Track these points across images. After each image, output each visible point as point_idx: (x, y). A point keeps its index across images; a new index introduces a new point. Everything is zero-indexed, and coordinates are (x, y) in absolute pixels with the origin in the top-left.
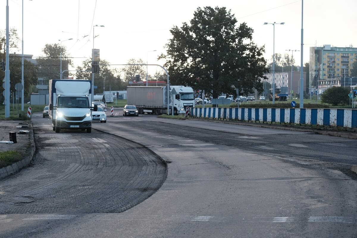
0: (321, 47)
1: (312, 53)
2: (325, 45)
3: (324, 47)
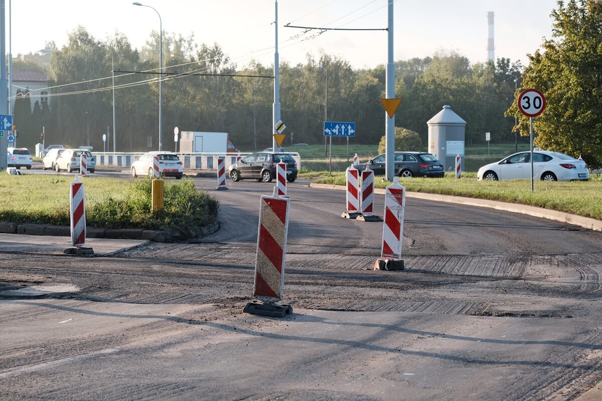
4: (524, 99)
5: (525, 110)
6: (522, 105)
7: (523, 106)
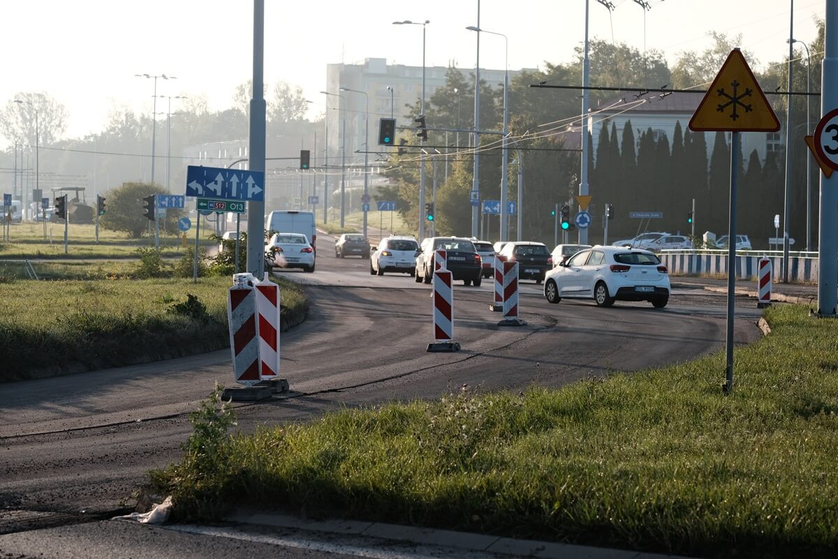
0: (358, 64)
1: (333, 82)
2: (370, 59)
3: (367, 64)
4: (828, 130)
5: (830, 157)
6: (823, 144)
7: (827, 148)
